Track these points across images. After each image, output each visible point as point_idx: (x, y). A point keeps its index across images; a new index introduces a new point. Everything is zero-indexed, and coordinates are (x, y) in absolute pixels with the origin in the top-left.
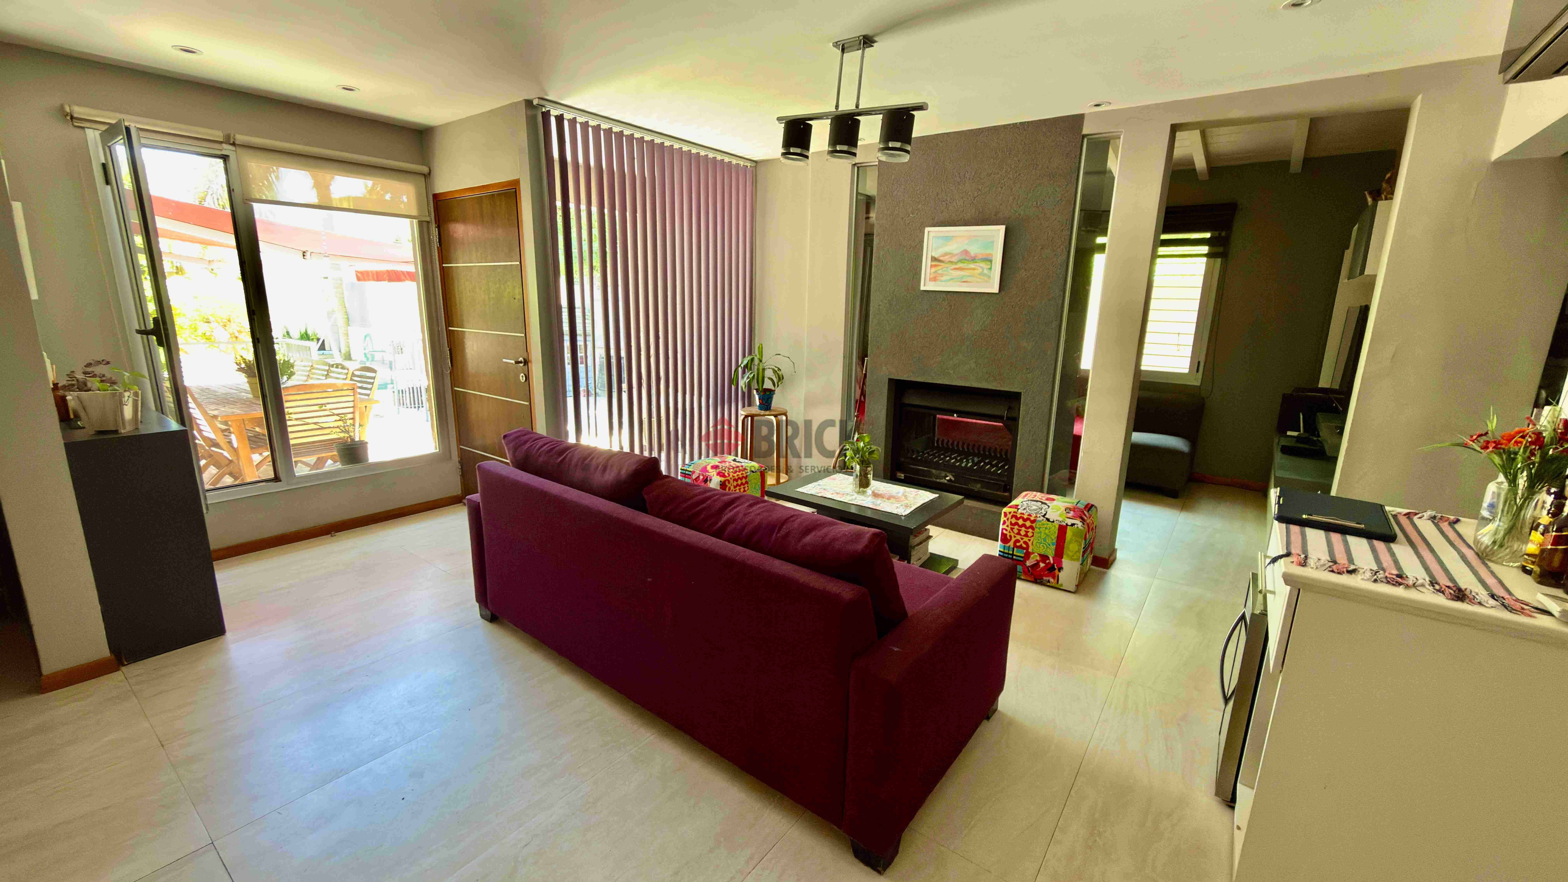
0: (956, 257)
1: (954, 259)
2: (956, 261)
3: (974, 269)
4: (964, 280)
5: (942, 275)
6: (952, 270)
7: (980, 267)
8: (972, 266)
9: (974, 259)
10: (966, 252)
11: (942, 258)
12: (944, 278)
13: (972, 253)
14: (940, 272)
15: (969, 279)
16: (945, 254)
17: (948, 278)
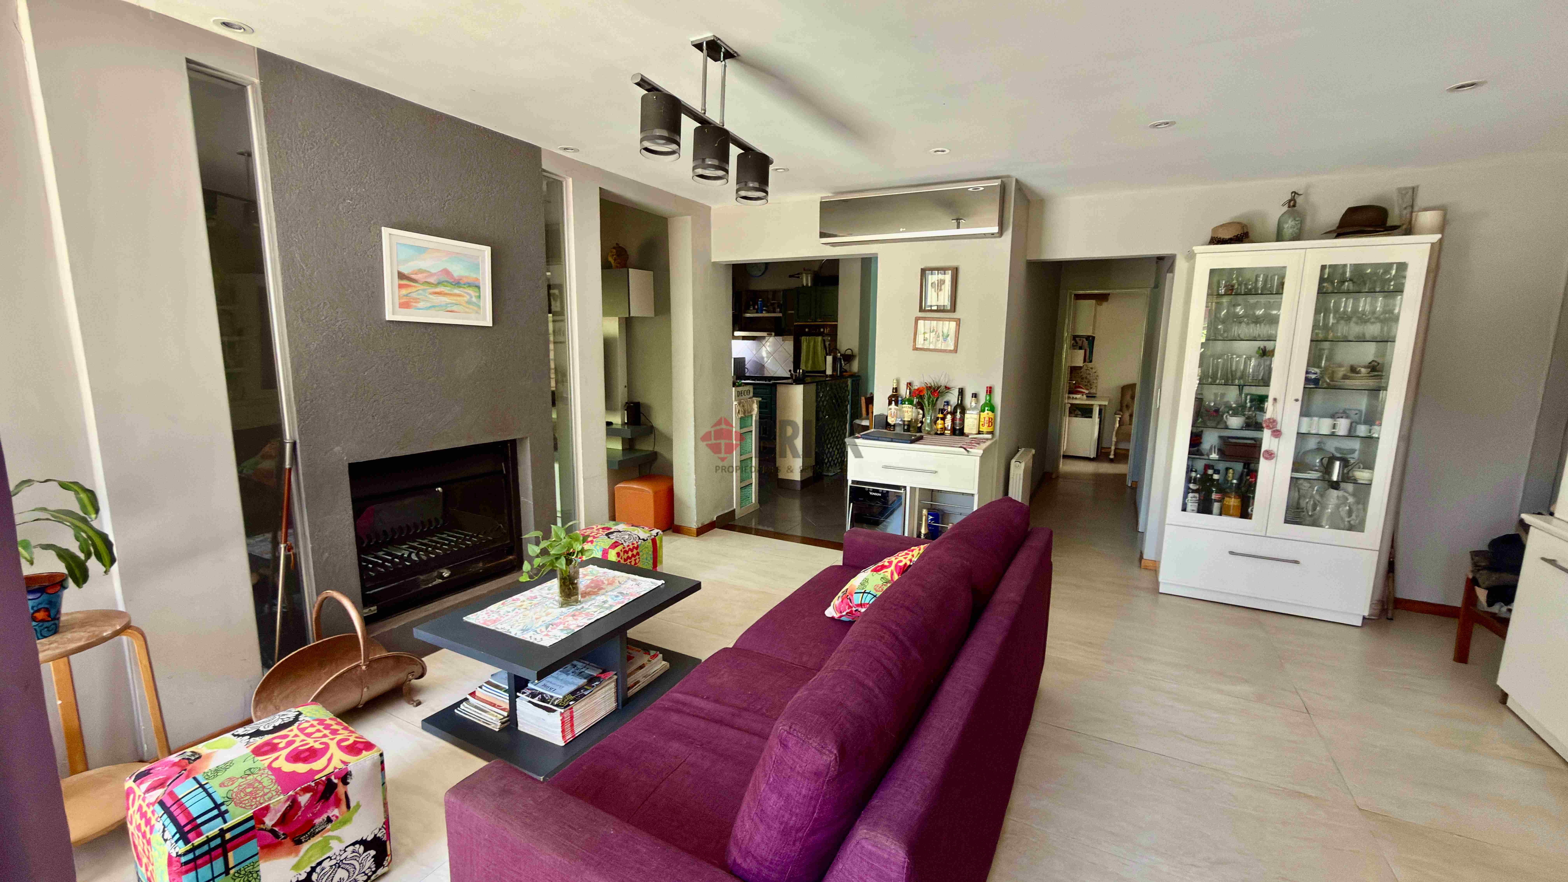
0: (435, 278)
1: (432, 280)
2: (435, 283)
3: (459, 295)
4: (449, 309)
5: (417, 300)
6: (431, 294)
7: (468, 294)
8: (456, 291)
9: (457, 283)
10: (446, 272)
11: (413, 276)
12: (421, 305)
13: (456, 274)
14: (414, 295)
15: (454, 308)
16: (421, 271)
17: (429, 305)
